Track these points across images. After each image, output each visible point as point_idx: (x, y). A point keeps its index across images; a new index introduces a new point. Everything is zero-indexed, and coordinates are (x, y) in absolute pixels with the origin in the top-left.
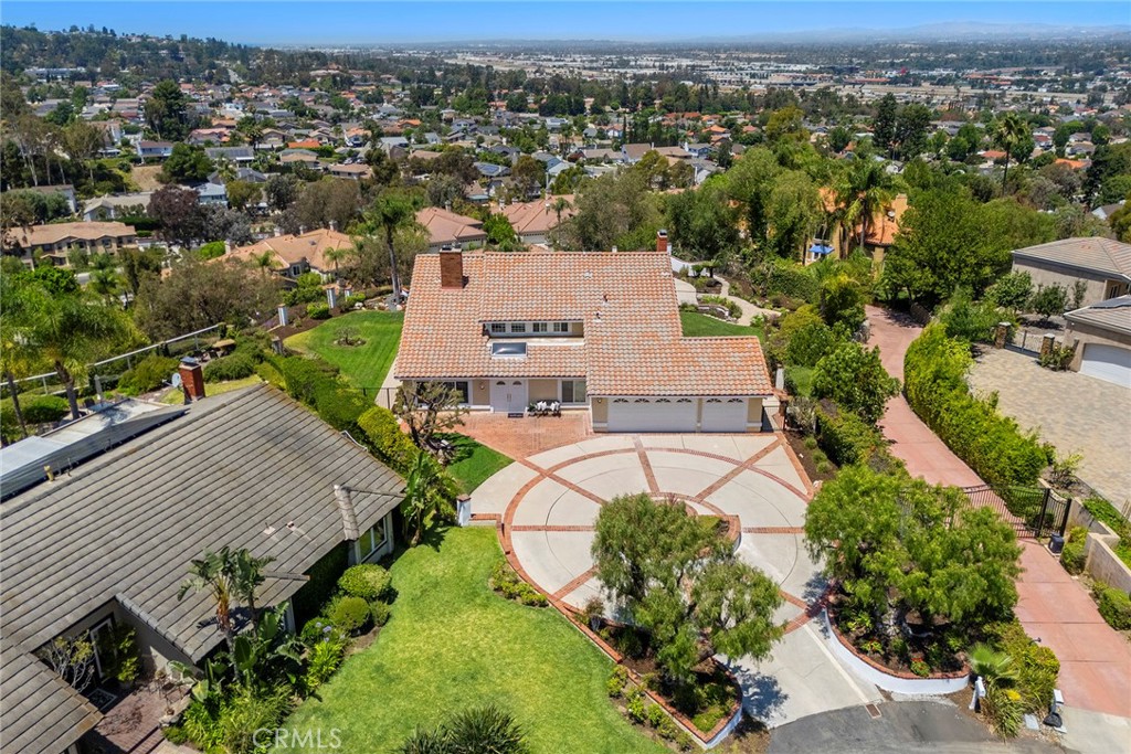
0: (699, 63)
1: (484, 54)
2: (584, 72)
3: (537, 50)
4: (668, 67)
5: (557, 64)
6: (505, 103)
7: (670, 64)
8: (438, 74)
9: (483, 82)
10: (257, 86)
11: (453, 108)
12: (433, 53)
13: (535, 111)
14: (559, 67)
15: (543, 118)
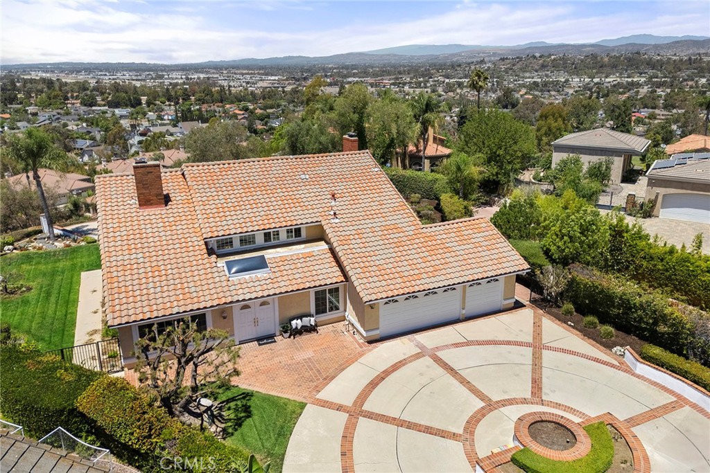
0: (211, 76)
1: (53, 72)
2: (134, 82)
3: (94, 69)
4: (191, 78)
6: (79, 101)
7: (193, 77)
8: (18, 84)
9: (57, 88)
11: (36, 106)
13: (104, 105)
14: (114, 79)
15: (112, 109)
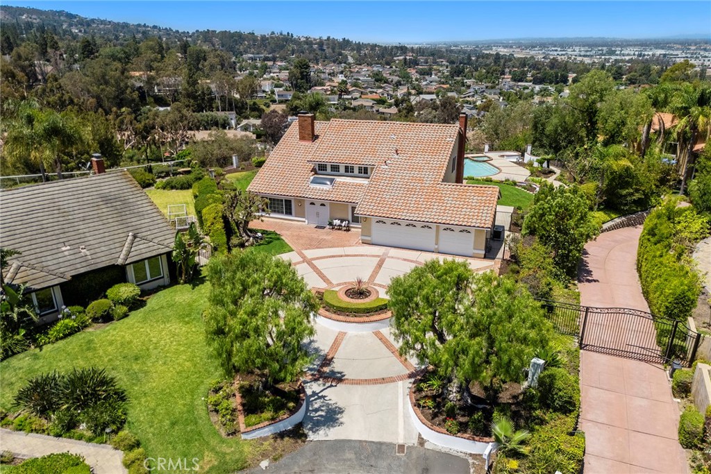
0: (671, 52)
1: (511, 47)
2: (579, 59)
3: (550, 44)
4: (644, 55)
5: (560, 53)
6: (511, 76)
7: (646, 53)
8: (473, 59)
9: (502, 63)
10: (360, 65)
11: (475, 79)
12: (477, 47)
14: (562, 55)
